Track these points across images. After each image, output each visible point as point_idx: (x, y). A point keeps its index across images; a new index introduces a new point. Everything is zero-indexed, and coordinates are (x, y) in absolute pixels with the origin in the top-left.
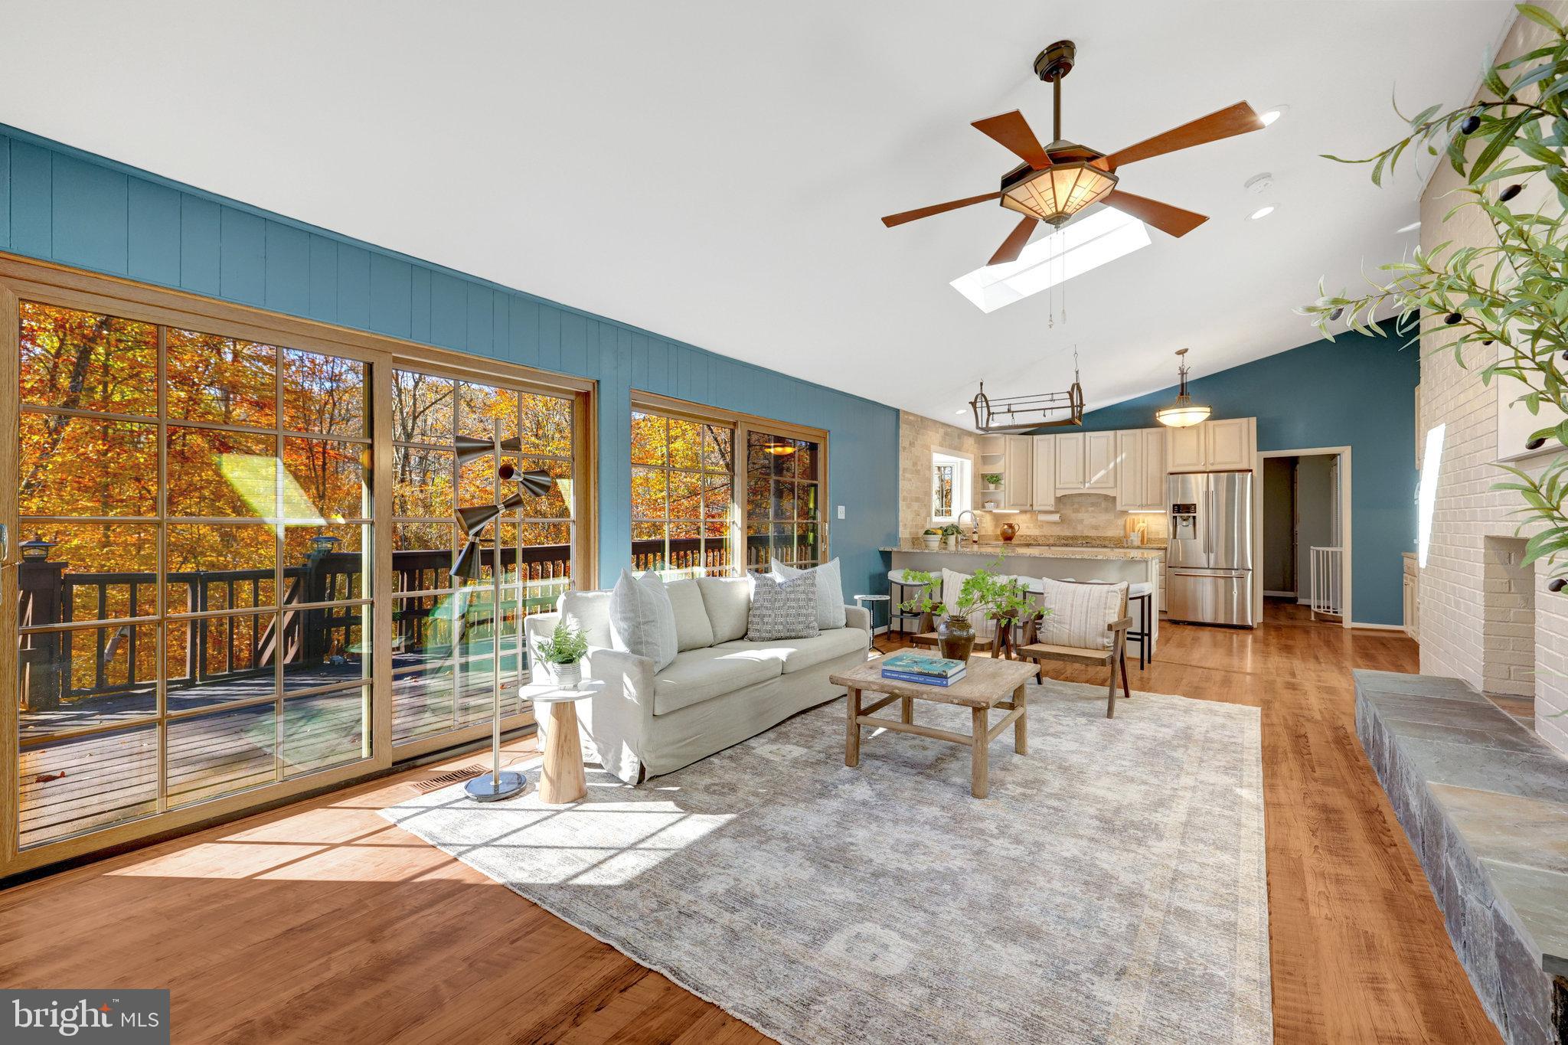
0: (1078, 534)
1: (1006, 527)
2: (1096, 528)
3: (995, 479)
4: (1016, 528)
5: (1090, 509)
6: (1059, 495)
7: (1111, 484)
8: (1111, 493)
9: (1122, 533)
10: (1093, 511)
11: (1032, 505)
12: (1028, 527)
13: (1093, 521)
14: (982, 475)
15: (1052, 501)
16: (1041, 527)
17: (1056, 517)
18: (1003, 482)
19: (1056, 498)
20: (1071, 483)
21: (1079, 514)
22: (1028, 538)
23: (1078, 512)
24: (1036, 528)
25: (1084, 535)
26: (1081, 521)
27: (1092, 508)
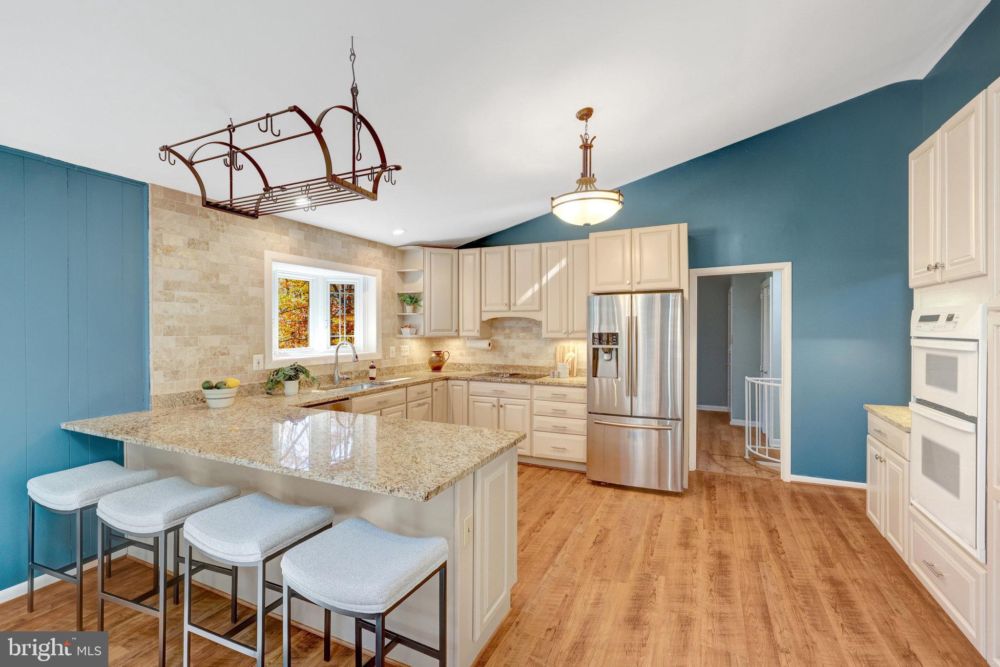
0: (510, 363)
1: (434, 355)
2: (527, 356)
3: (414, 300)
4: (445, 355)
5: (521, 335)
6: (485, 319)
7: (536, 307)
8: (536, 317)
9: (552, 363)
10: (524, 338)
11: (457, 331)
13: (525, 349)
14: (398, 294)
15: (479, 326)
16: (474, 354)
17: (484, 344)
18: (422, 303)
19: (483, 323)
20: (495, 308)
21: (511, 341)
22: (461, 367)
23: (510, 338)
24: (469, 356)
25: (516, 364)
26: (513, 348)
27: (523, 334)
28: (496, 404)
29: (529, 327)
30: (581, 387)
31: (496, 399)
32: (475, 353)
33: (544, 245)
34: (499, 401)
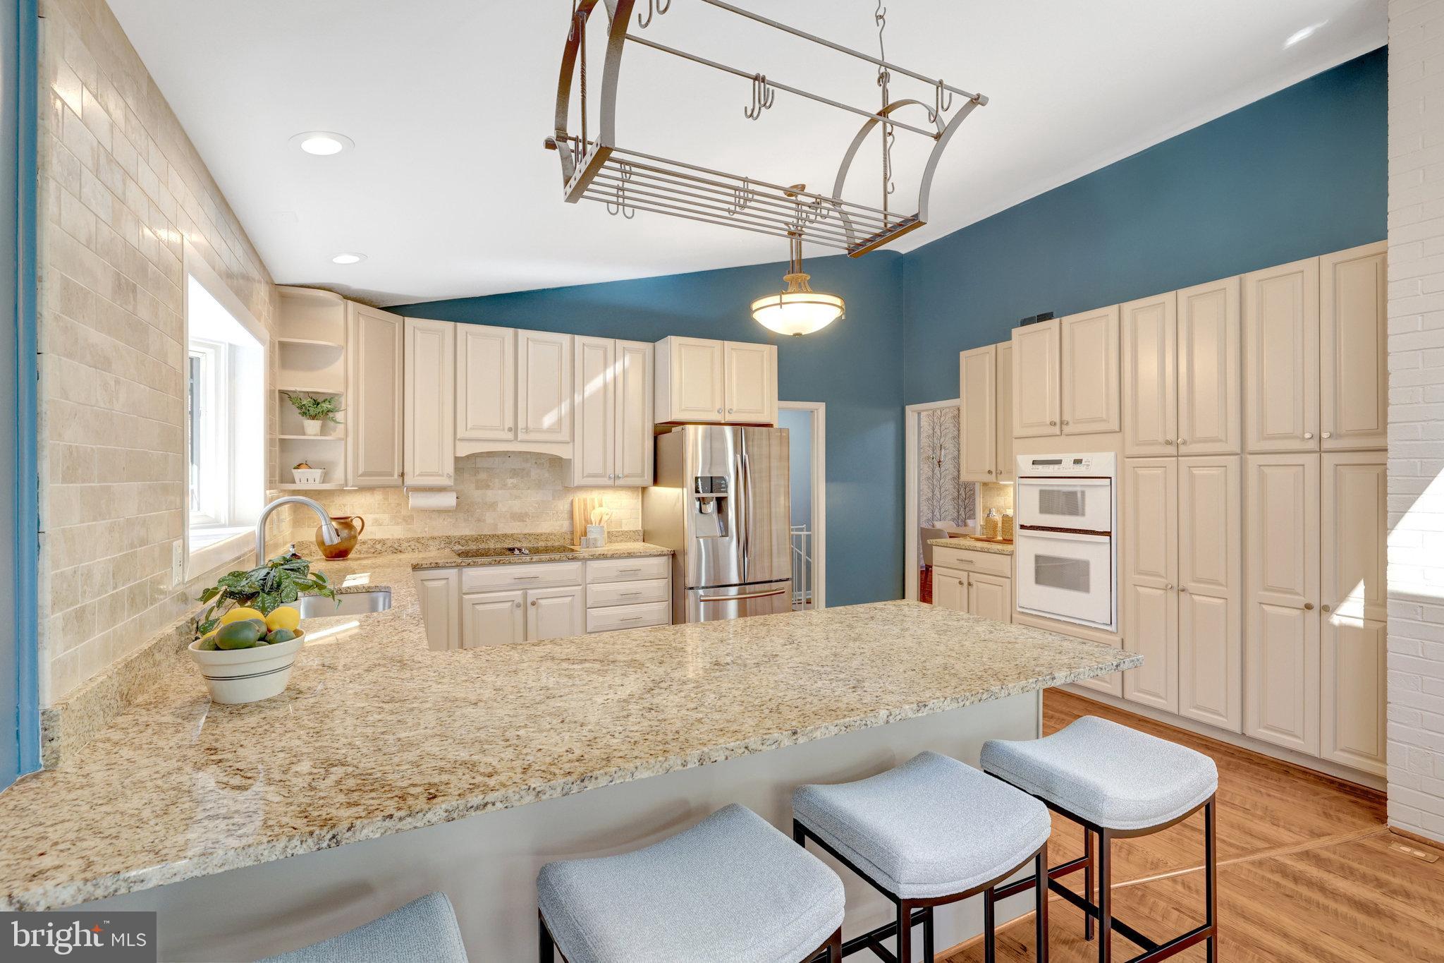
0: (487, 531)
1: (334, 525)
2: (520, 517)
3: (320, 408)
4: (357, 524)
5: (510, 482)
6: (460, 453)
7: (565, 436)
8: (563, 452)
9: (564, 526)
10: (515, 487)
11: (403, 475)
12: (377, 523)
13: (516, 506)
14: (281, 392)
15: (450, 468)
16: (408, 520)
17: (449, 500)
18: (339, 416)
19: (457, 459)
20: (487, 433)
21: (489, 493)
22: (379, 546)
23: (488, 487)
24: (398, 524)
25: (499, 533)
26: (493, 506)
27: (514, 481)
28: (520, 600)
29: (523, 469)
30: (660, 555)
31: (520, 593)
32: (411, 517)
33: (579, 339)
34: (525, 596)
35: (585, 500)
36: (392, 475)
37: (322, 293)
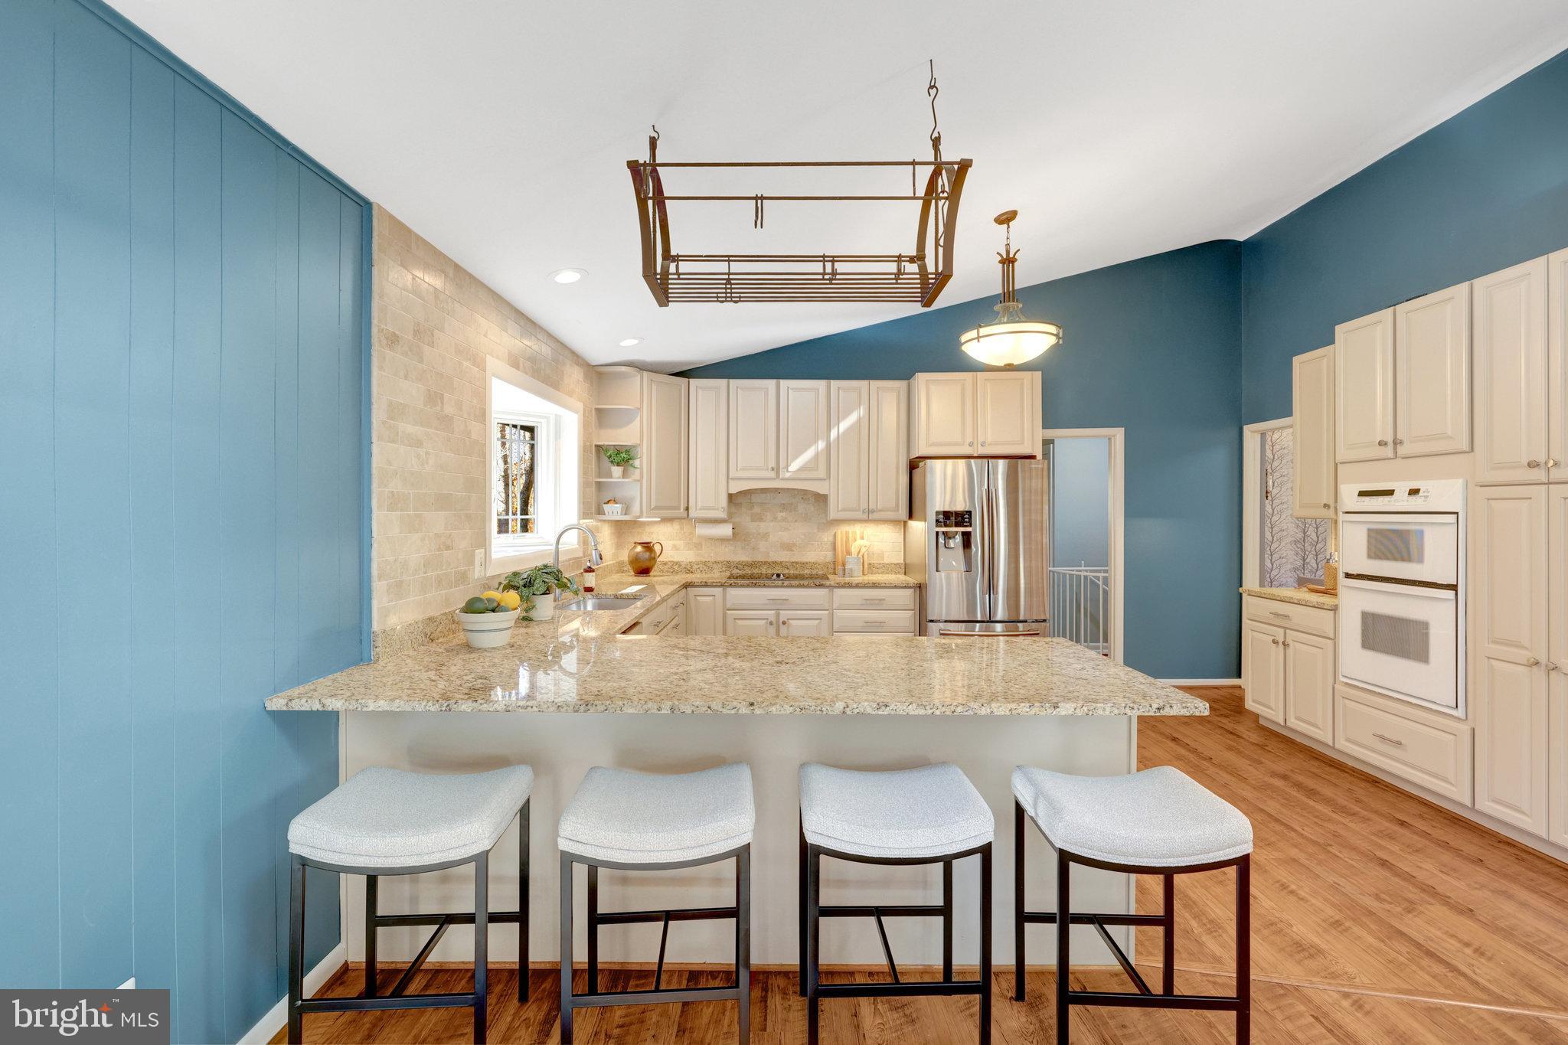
0: (760, 558)
1: (639, 549)
2: (789, 547)
3: (622, 457)
4: (657, 548)
5: (780, 515)
6: (733, 491)
7: (822, 473)
8: (821, 488)
9: (828, 556)
10: (785, 519)
11: (687, 509)
12: (675, 548)
13: (785, 537)
14: (598, 447)
15: (723, 501)
16: (698, 546)
17: (726, 530)
18: (637, 463)
19: (731, 497)
20: (752, 472)
21: (762, 525)
22: (676, 567)
23: (761, 520)
24: (690, 549)
25: (770, 560)
26: (766, 536)
27: (783, 514)
28: (773, 619)
29: (791, 504)
30: (905, 587)
31: (773, 612)
32: (700, 544)
33: (835, 384)
34: (778, 616)
35: (847, 533)
36: (679, 509)
37: (623, 369)
